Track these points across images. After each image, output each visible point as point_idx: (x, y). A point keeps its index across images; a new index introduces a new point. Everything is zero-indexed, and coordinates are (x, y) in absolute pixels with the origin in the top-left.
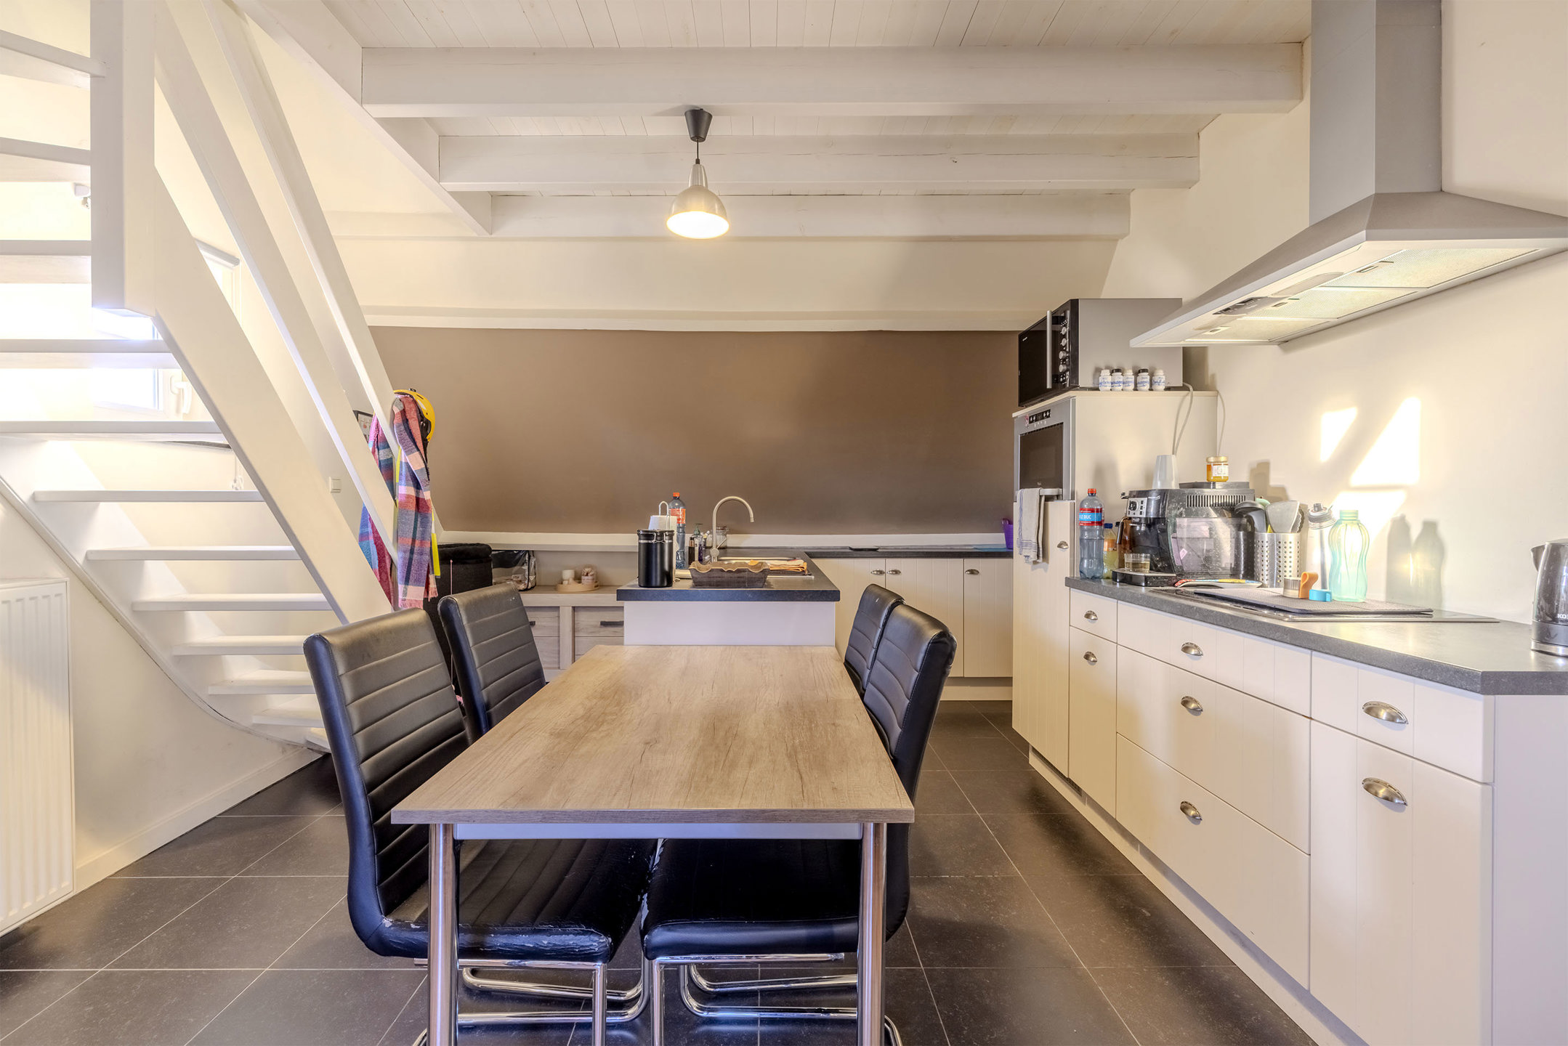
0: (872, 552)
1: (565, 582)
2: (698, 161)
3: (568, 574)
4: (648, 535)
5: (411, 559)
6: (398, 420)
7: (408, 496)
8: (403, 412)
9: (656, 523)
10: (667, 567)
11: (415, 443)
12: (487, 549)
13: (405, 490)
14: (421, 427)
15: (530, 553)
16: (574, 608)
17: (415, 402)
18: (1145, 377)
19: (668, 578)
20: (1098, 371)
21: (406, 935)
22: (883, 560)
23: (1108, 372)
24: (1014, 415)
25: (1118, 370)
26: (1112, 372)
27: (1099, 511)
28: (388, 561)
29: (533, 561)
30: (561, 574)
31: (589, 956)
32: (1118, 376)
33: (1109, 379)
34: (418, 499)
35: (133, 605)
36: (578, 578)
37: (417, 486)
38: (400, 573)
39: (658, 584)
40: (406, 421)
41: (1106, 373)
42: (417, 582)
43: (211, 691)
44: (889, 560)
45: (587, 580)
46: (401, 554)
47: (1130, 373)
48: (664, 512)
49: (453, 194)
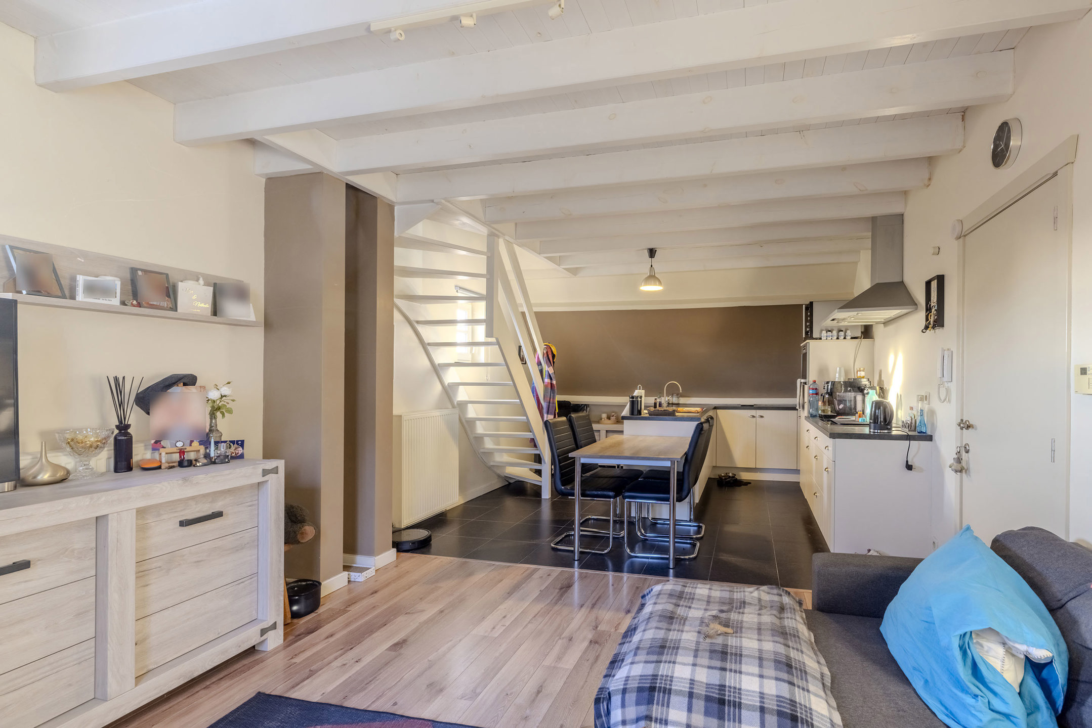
0: (751, 407)
1: (603, 419)
2: (652, 266)
3: (604, 416)
4: (633, 397)
5: (549, 406)
6: (545, 355)
7: (548, 383)
8: (547, 352)
9: (637, 393)
10: (639, 409)
11: (551, 363)
12: (569, 403)
13: (547, 380)
14: (552, 357)
15: (587, 406)
16: (607, 431)
17: (550, 348)
18: (842, 334)
19: (639, 412)
20: (822, 331)
21: (567, 491)
22: (755, 411)
23: (825, 332)
24: (801, 345)
25: (829, 331)
26: (827, 332)
27: (816, 389)
28: (541, 406)
29: (588, 409)
30: (601, 415)
31: (609, 497)
32: (829, 333)
33: (825, 335)
34: (551, 384)
35: (465, 418)
36: (609, 418)
37: (551, 379)
38: (545, 410)
39: (636, 414)
40: (548, 356)
41: (824, 332)
42: (551, 414)
43: (482, 450)
44: (757, 411)
45: (613, 418)
46: (546, 404)
47: (835, 333)
48: (640, 389)
49: (564, 269)
